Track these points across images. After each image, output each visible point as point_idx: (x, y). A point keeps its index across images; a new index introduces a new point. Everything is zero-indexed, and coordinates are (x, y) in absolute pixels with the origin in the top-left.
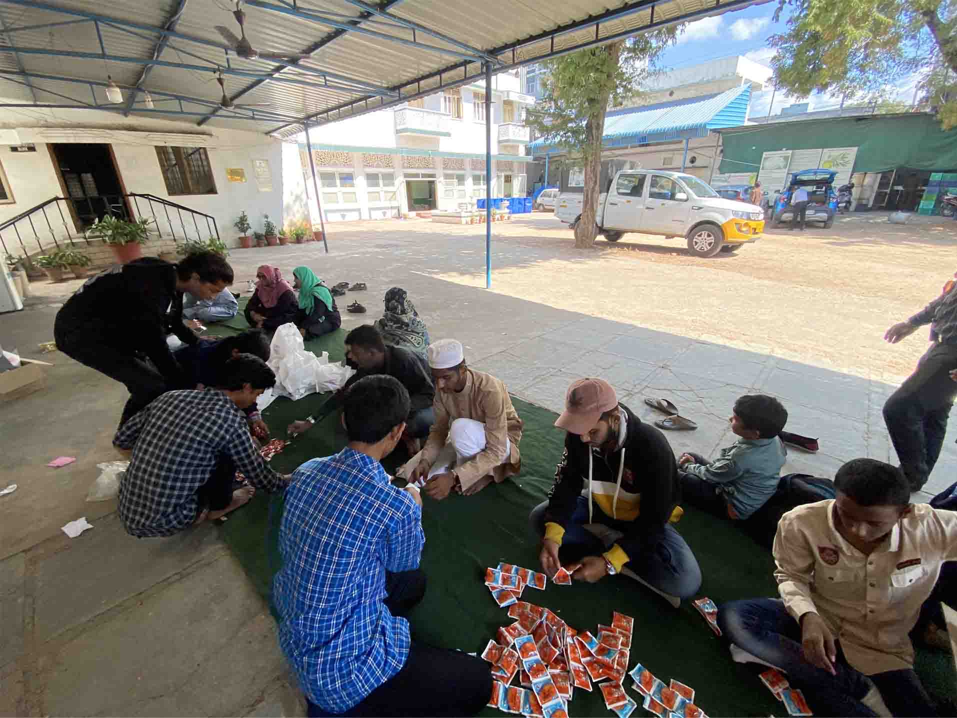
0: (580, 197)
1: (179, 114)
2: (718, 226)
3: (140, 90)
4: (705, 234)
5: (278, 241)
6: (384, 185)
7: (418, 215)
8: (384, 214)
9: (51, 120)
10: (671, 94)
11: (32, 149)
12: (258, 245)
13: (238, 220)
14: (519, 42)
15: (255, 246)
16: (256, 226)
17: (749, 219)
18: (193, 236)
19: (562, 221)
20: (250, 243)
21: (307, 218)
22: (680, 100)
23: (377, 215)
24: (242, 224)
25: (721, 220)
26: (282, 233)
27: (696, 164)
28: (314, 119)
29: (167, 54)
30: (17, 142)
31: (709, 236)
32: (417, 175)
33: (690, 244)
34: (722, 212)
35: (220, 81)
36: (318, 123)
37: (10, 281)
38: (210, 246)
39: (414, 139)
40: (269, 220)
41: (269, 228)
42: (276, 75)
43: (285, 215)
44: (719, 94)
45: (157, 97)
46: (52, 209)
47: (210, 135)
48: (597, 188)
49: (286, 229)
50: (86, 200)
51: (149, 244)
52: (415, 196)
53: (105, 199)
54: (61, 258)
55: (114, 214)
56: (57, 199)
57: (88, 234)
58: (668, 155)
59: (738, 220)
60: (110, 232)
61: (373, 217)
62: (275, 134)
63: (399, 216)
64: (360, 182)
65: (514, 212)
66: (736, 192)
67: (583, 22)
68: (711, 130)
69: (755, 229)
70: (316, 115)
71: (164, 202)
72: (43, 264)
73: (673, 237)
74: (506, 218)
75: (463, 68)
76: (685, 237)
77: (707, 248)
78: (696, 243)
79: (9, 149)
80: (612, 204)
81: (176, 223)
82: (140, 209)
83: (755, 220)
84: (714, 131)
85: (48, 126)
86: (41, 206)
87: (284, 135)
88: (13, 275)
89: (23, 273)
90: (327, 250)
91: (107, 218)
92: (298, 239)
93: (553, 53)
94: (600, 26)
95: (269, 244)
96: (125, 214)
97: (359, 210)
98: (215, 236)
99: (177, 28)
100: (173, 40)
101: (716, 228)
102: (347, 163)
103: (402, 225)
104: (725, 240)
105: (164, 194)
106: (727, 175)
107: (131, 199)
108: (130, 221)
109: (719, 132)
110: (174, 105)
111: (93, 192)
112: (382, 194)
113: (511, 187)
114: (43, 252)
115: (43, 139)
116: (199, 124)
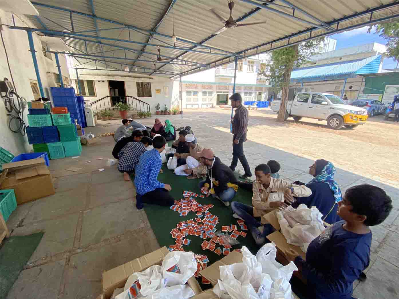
0: (279, 102)
1: (144, 73)
2: (342, 117)
3: (134, 65)
4: (335, 119)
5: (168, 114)
6: (209, 96)
7: (220, 107)
8: (207, 106)
9: (110, 74)
10: (341, 59)
11: (103, 81)
12: (162, 114)
13: (156, 106)
14: (259, 46)
15: (161, 115)
16: (162, 108)
17: (357, 114)
18: (142, 110)
19: (274, 111)
20: (159, 114)
21: (178, 107)
22: (344, 62)
23: (205, 106)
24: (158, 107)
25: (342, 113)
26: (169, 111)
27: (352, 89)
28: (183, 74)
29: (142, 58)
30: (100, 80)
31: (337, 120)
32: (221, 92)
33: (328, 123)
34: (344, 110)
35: (155, 64)
36: (184, 75)
37: (93, 118)
38: (146, 113)
39: (222, 79)
40: (166, 106)
41: (166, 109)
42: (171, 62)
43: (171, 105)
44: (364, 59)
45: (138, 68)
46: (106, 99)
47: (152, 78)
48: (287, 98)
49: (171, 110)
50: (115, 97)
51: (130, 112)
52: (221, 99)
53: (120, 97)
54: (106, 114)
55: (122, 102)
56: (108, 96)
57: (114, 107)
58: (338, 85)
59: (352, 114)
60: (120, 107)
61: (203, 107)
62: (172, 78)
63: (213, 107)
64: (200, 94)
65: (258, 107)
66: (366, 102)
67: (283, 38)
68: (358, 74)
69: (361, 119)
70: (184, 72)
71: (136, 99)
72: (101, 115)
73: (322, 120)
74: (255, 109)
75: (229, 58)
76: (326, 120)
77: (336, 125)
78: (331, 123)
79: (97, 81)
80: (294, 105)
81: (138, 105)
82: (129, 101)
83: (360, 115)
84: (360, 75)
85: (108, 75)
86: (103, 98)
87: (175, 78)
88: (94, 117)
89: (96, 117)
90: (182, 117)
91: (120, 103)
92: (174, 113)
93: (271, 49)
94: (290, 39)
95: (165, 114)
96: (125, 102)
97: (198, 104)
98: (149, 110)
99: (146, 51)
100: (144, 54)
101: (340, 117)
102: (196, 87)
103: (212, 110)
104: (345, 122)
105: (136, 97)
106: (367, 95)
107: (127, 98)
108: (126, 104)
109: (363, 76)
110: (143, 70)
111: (117, 95)
112: (207, 99)
113: (261, 98)
114: (102, 112)
115: (107, 79)
116: (150, 75)
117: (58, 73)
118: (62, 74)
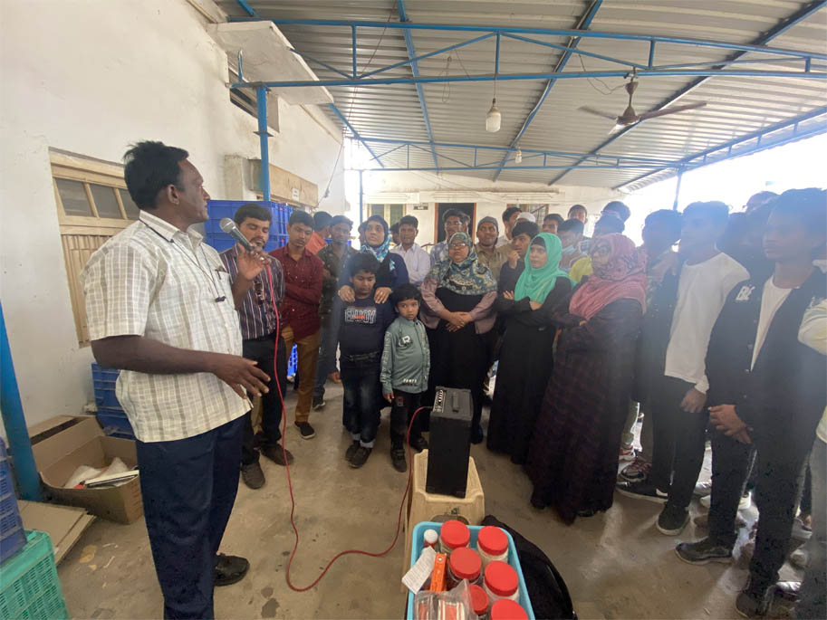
3: (514, 148)
11: (426, 208)
30: (418, 202)
62: (622, 189)
79: (413, 208)
115: (434, 199)
116: (550, 184)
117: (260, 158)
118: (270, 161)
